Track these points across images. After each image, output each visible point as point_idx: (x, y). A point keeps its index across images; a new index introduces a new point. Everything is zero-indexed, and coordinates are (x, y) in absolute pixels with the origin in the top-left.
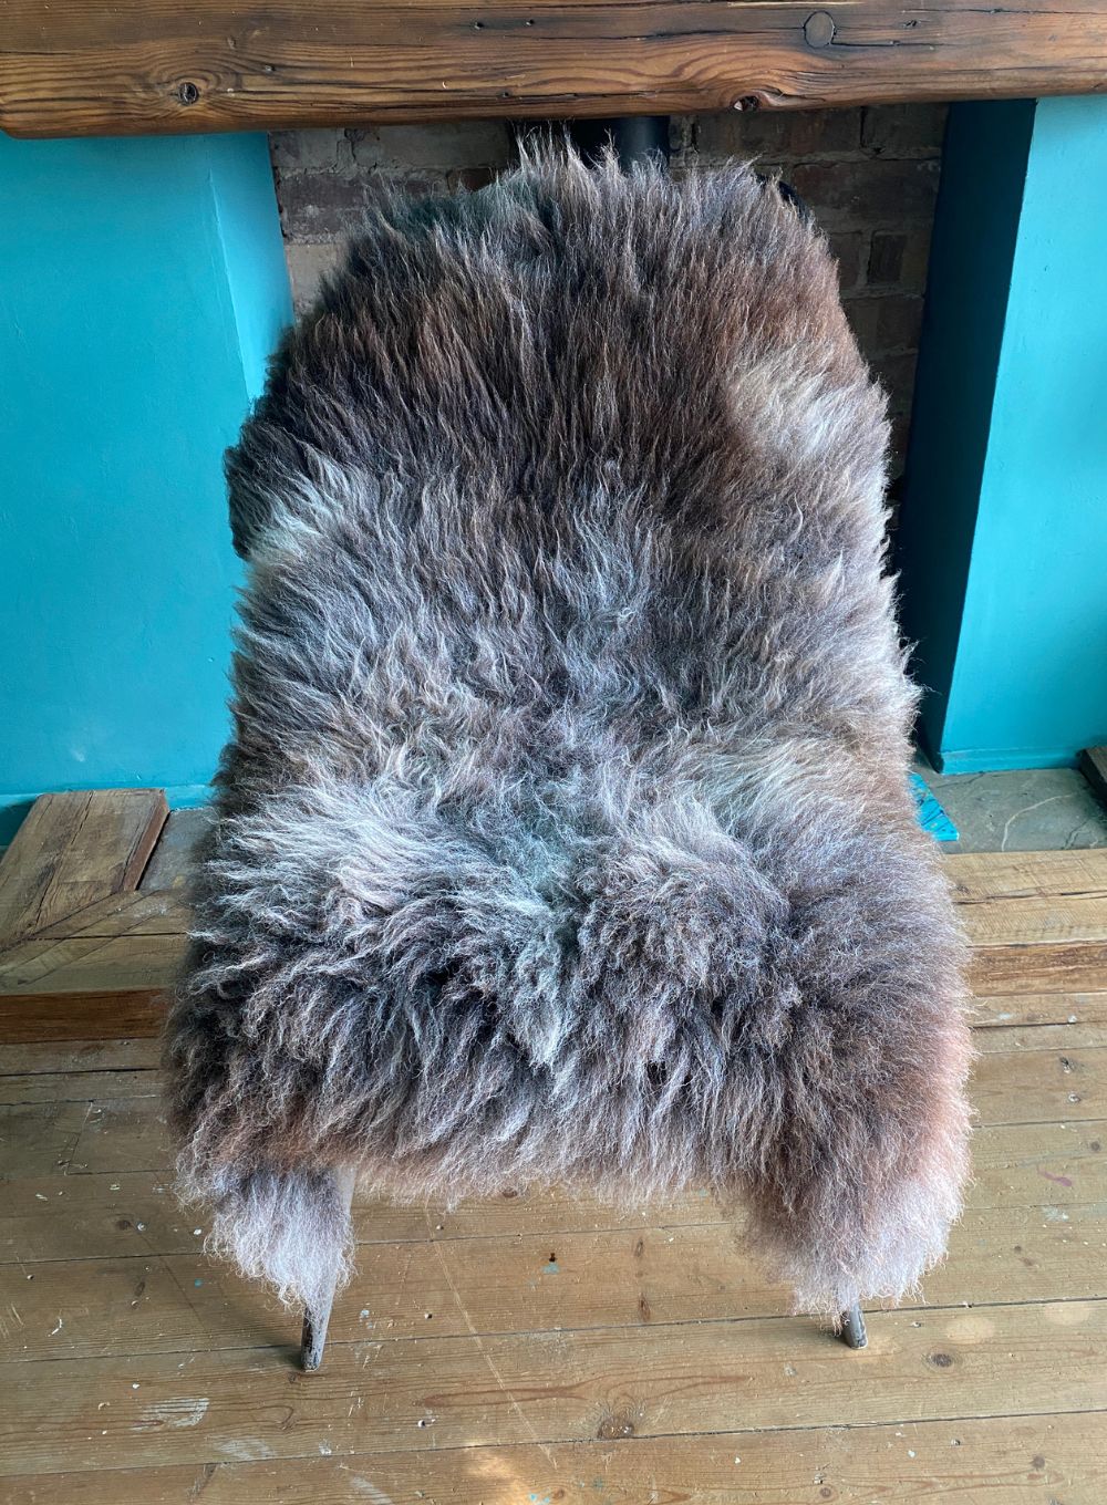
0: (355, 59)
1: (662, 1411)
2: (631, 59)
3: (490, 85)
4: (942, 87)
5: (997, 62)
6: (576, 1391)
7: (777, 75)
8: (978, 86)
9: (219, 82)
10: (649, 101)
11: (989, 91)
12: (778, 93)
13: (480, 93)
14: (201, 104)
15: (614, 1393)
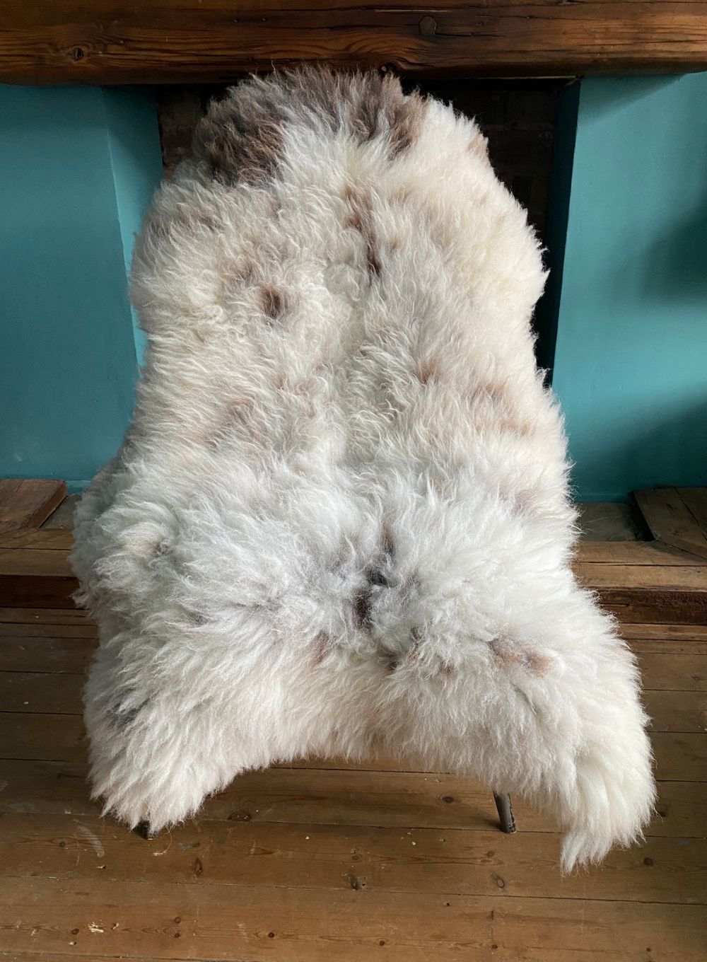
0: (170, 37)
2: (321, 40)
3: (243, 53)
7: (405, 51)
9: (94, 48)
12: (404, 61)
13: (237, 57)
14: (84, 60)
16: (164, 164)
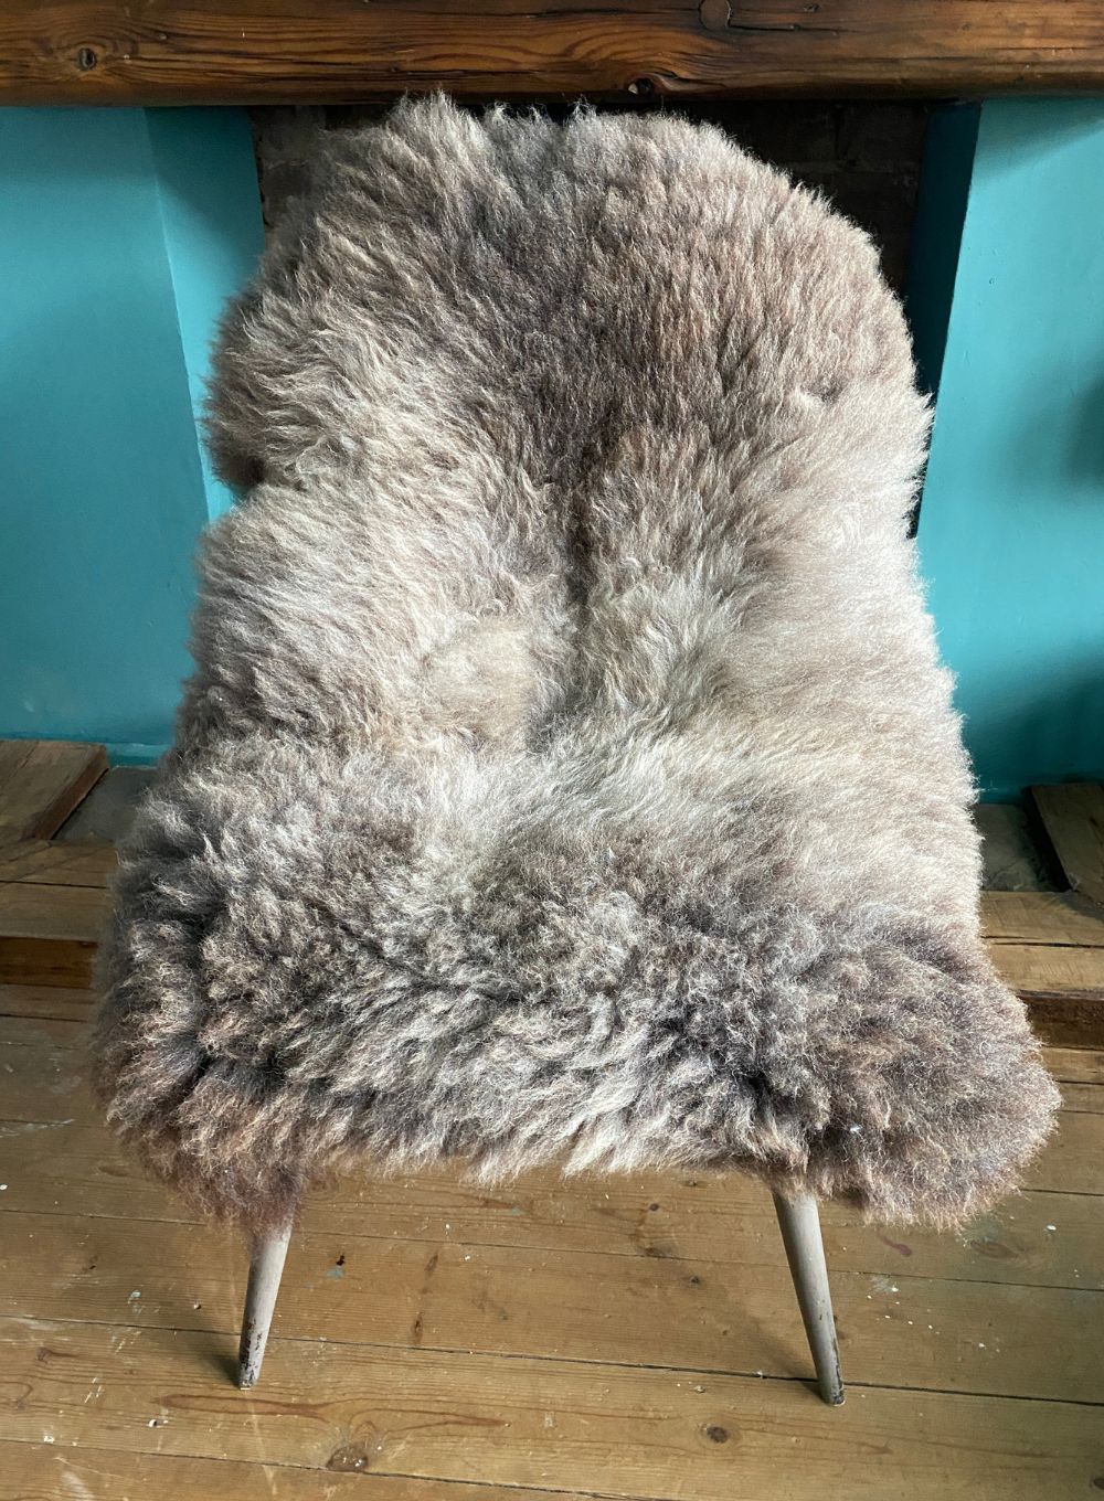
0: (250, 29)
1: (402, 1447)
2: (520, 37)
3: (379, 59)
4: (849, 76)
5: (907, 52)
6: (321, 1411)
7: (672, 58)
8: (887, 76)
9: (116, 49)
10: (541, 80)
11: (900, 83)
12: (671, 76)
13: (369, 67)
14: (98, 70)
15: (357, 1420)
16: (266, 223)
